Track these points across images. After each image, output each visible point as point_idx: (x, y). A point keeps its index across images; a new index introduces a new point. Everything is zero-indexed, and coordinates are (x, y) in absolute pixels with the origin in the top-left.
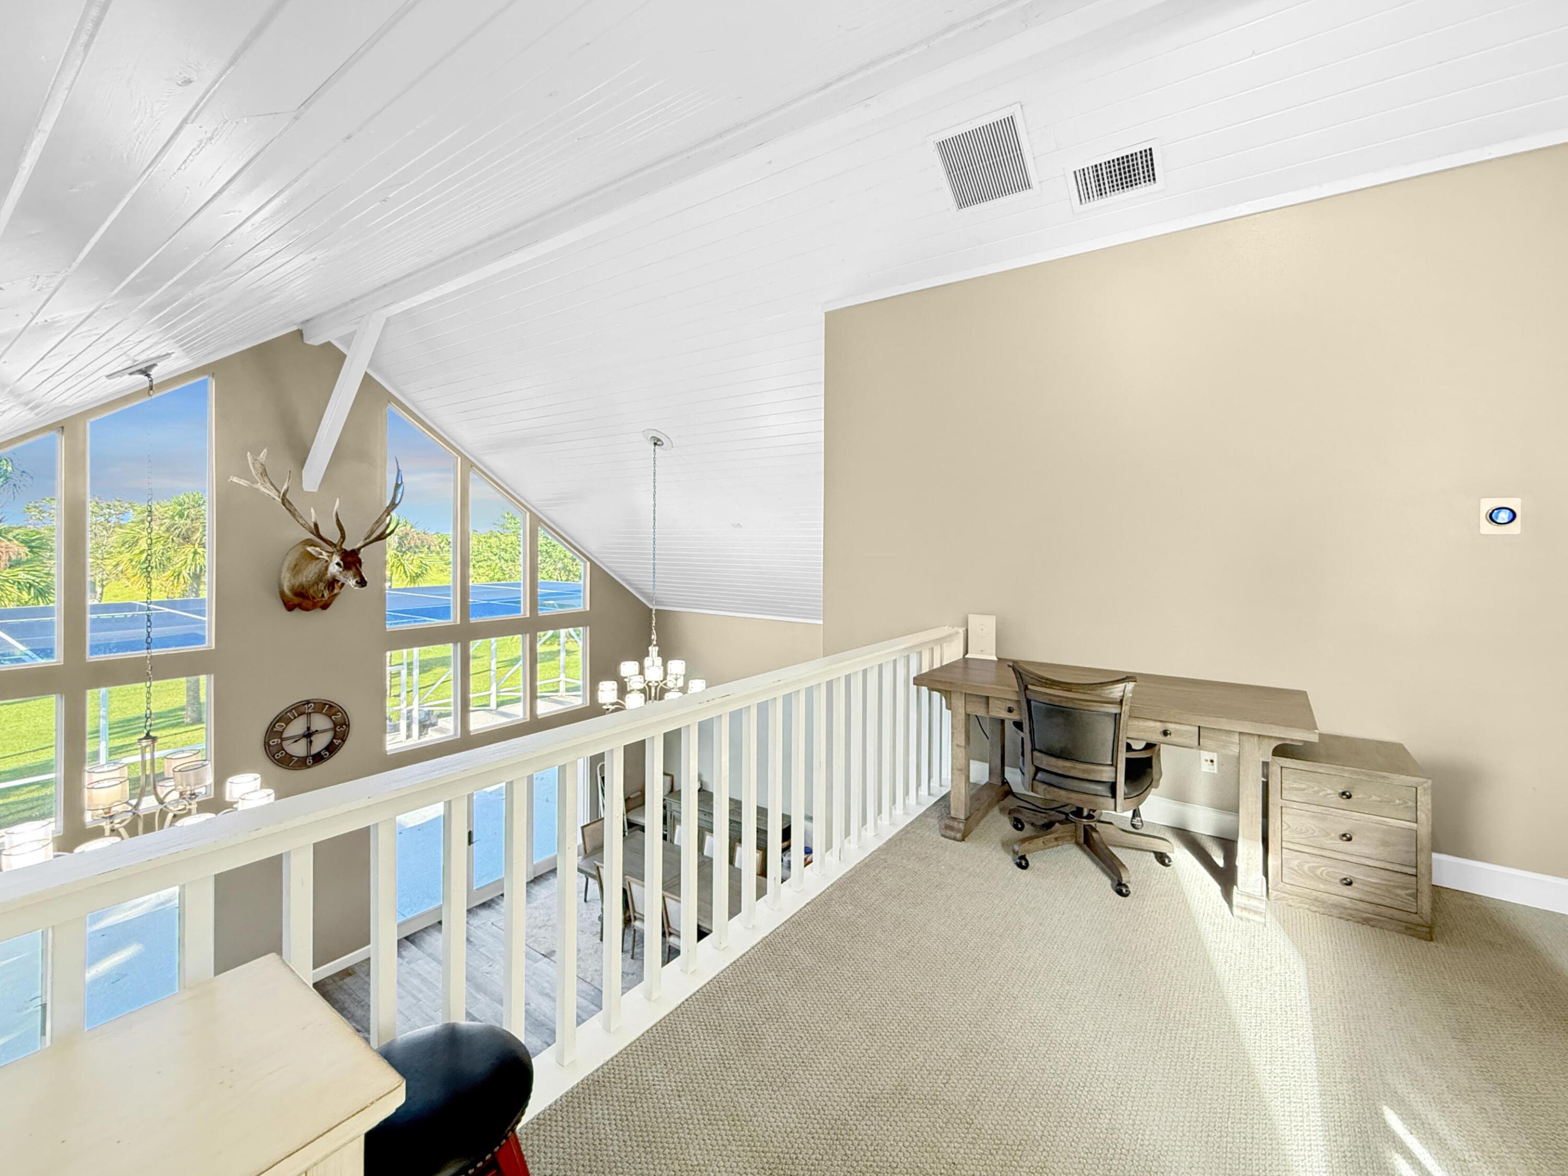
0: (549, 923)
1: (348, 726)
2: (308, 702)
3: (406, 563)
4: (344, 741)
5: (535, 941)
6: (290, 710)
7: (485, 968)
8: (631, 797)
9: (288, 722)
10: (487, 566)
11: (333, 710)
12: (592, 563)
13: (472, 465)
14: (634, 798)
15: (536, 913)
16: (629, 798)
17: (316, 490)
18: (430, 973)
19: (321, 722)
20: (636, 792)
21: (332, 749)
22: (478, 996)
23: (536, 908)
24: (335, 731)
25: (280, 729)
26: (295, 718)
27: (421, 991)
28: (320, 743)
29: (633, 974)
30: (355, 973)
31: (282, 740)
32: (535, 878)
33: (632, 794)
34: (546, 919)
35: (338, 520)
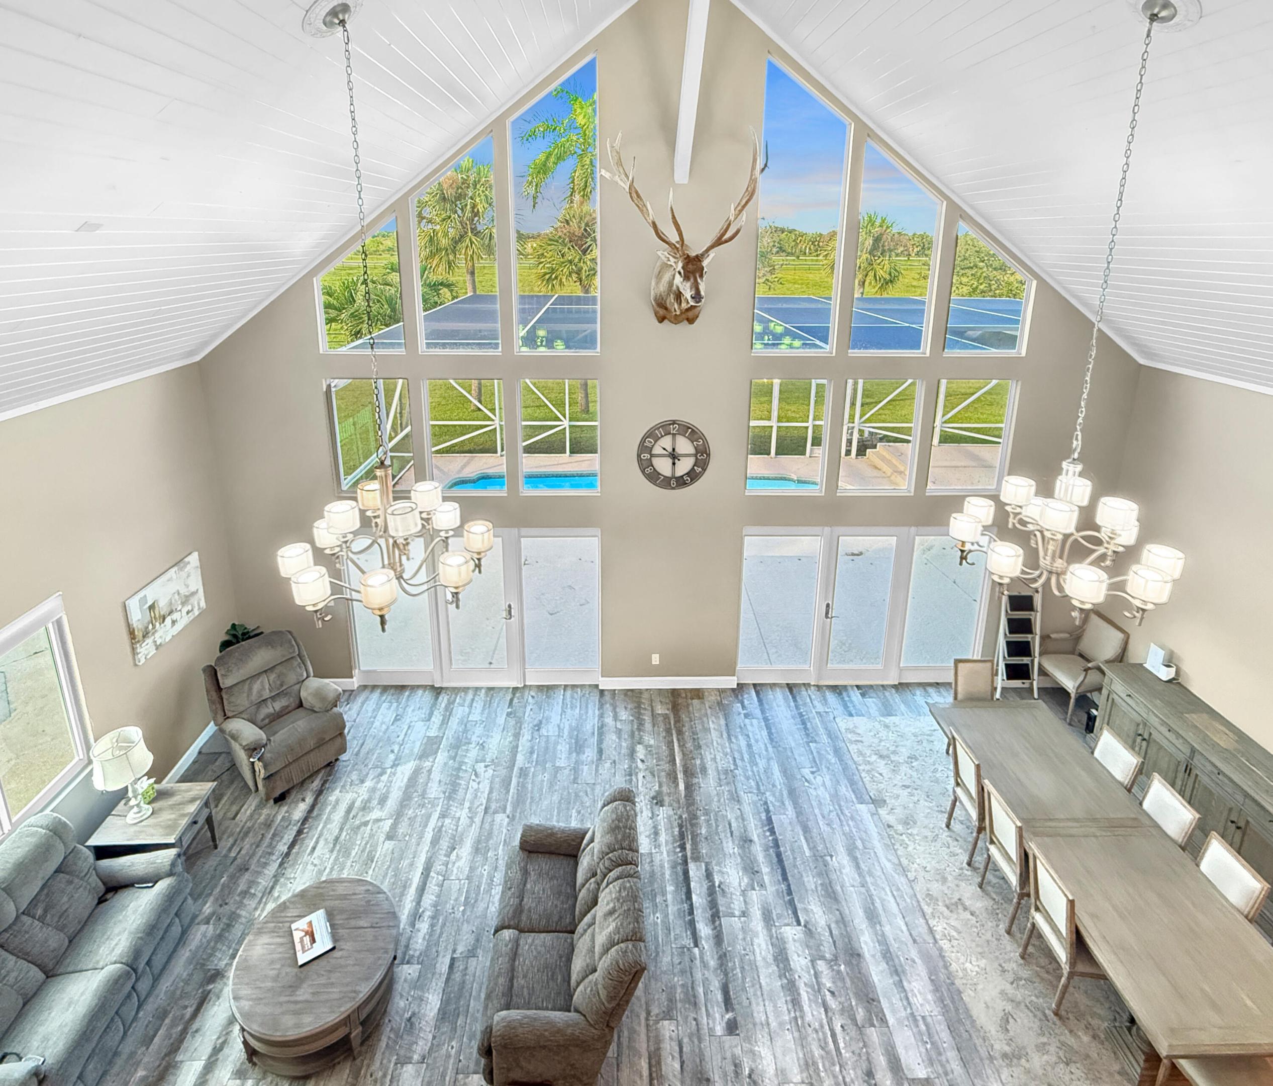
0: (893, 757)
1: (709, 455)
2: (674, 422)
3: (878, 268)
4: (704, 470)
5: (868, 772)
6: (656, 427)
7: (806, 772)
8: (1053, 636)
9: (657, 440)
10: (972, 275)
11: (696, 436)
12: (1042, 282)
13: (871, 134)
14: (1056, 640)
15: (883, 734)
16: (1049, 637)
17: (686, 182)
18: (757, 741)
19: (684, 446)
20: (1061, 632)
21: (694, 475)
22: (787, 803)
23: (887, 726)
24: (697, 459)
25: (649, 445)
26: (662, 436)
27: (742, 759)
28: (684, 466)
29: (972, 914)
30: (703, 698)
31: (652, 455)
32: (900, 684)
33: (1053, 633)
34: (892, 748)
35: (674, 217)
